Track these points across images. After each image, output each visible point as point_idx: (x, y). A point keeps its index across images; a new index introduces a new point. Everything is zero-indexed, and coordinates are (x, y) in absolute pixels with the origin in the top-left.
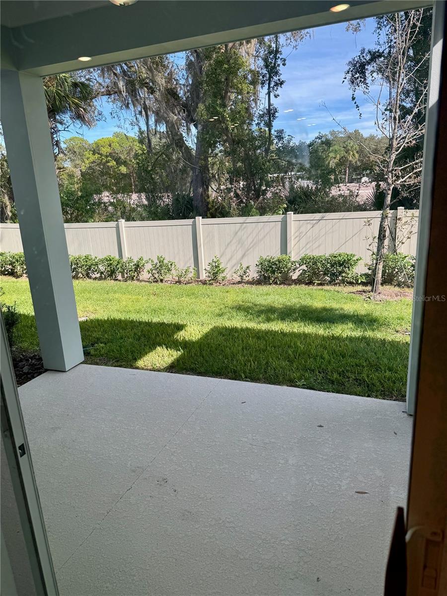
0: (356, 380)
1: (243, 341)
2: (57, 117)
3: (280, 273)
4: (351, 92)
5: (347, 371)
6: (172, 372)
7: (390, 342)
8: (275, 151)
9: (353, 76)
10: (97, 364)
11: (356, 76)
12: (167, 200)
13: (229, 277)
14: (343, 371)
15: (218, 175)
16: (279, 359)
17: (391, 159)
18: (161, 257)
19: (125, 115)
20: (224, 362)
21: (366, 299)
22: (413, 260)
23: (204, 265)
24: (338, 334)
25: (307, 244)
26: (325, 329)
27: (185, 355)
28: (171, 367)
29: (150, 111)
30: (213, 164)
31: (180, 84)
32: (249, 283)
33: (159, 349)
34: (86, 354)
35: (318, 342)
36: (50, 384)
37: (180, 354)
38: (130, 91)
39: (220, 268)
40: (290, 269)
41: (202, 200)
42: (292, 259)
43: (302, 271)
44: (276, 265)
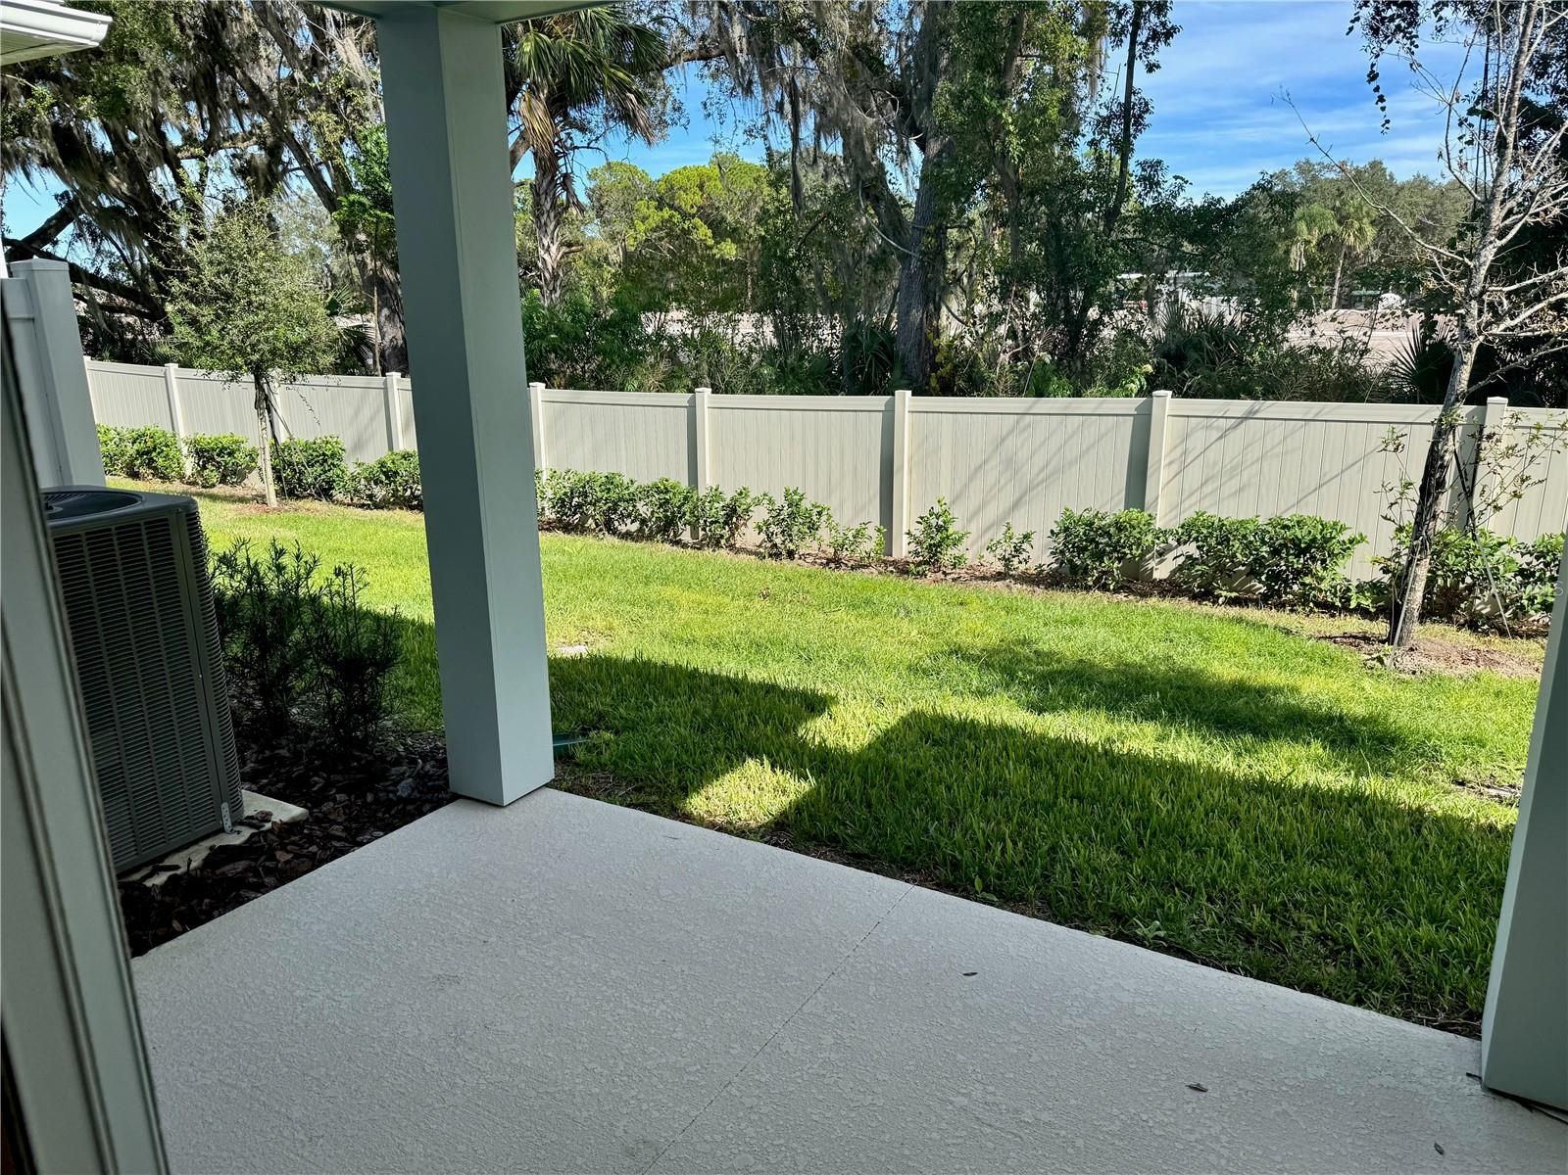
0: (1321, 938)
1: (988, 769)
2: (573, 113)
3: (1119, 559)
4: (1367, 59)
5: (1297, 905)
6: (776, 845)
7: (1436, 820)
8: (1135, 217)
9: (1378, 11)
10: (585, 792)
11: (1389, 13)
12: (828, 334)
13: (971, 558)
14: (1284, 904)
15: (970, 276)
16: (1091, 839)
17: (1482, 260)
18: (795, 492)
19: (740, 113)
20: (926, 831)
21: (1369, 663)
22: (1523, 555)
23: (907, 520)
24: (1278, 777)
25: (1206, 482)
26: (1240, 754)
27: (819, 793)
28: (777, 824)
29: (804, 102)
30: (958, 247)
31: (890, 32)
32: (1026, 579)
33: (751, 764)
34: (562, 757)
35: (1216, 795)
36: (456, 841)
37: (807, 789)
38: (756, 52)
39: (950, 531)
40: (1149, 549)
41: (921, 341)
42: (1158, 524)
43: (1182, 559)
44: (1110, 536)
